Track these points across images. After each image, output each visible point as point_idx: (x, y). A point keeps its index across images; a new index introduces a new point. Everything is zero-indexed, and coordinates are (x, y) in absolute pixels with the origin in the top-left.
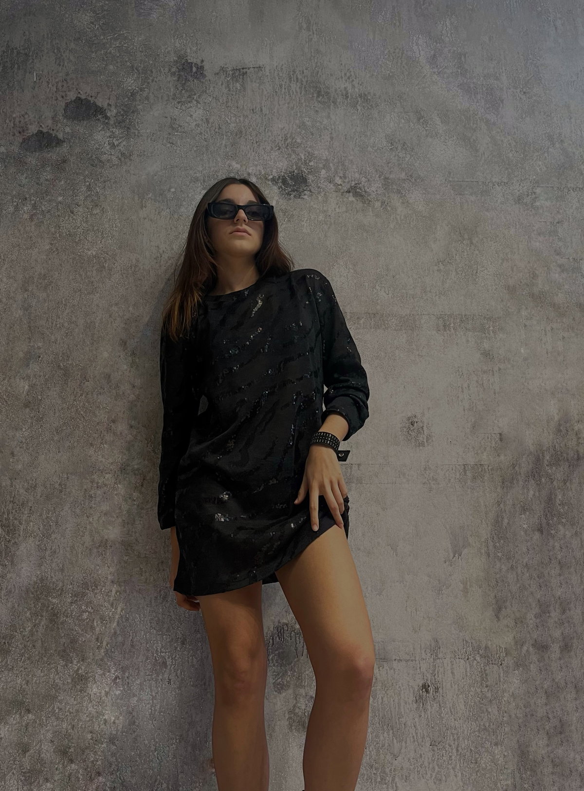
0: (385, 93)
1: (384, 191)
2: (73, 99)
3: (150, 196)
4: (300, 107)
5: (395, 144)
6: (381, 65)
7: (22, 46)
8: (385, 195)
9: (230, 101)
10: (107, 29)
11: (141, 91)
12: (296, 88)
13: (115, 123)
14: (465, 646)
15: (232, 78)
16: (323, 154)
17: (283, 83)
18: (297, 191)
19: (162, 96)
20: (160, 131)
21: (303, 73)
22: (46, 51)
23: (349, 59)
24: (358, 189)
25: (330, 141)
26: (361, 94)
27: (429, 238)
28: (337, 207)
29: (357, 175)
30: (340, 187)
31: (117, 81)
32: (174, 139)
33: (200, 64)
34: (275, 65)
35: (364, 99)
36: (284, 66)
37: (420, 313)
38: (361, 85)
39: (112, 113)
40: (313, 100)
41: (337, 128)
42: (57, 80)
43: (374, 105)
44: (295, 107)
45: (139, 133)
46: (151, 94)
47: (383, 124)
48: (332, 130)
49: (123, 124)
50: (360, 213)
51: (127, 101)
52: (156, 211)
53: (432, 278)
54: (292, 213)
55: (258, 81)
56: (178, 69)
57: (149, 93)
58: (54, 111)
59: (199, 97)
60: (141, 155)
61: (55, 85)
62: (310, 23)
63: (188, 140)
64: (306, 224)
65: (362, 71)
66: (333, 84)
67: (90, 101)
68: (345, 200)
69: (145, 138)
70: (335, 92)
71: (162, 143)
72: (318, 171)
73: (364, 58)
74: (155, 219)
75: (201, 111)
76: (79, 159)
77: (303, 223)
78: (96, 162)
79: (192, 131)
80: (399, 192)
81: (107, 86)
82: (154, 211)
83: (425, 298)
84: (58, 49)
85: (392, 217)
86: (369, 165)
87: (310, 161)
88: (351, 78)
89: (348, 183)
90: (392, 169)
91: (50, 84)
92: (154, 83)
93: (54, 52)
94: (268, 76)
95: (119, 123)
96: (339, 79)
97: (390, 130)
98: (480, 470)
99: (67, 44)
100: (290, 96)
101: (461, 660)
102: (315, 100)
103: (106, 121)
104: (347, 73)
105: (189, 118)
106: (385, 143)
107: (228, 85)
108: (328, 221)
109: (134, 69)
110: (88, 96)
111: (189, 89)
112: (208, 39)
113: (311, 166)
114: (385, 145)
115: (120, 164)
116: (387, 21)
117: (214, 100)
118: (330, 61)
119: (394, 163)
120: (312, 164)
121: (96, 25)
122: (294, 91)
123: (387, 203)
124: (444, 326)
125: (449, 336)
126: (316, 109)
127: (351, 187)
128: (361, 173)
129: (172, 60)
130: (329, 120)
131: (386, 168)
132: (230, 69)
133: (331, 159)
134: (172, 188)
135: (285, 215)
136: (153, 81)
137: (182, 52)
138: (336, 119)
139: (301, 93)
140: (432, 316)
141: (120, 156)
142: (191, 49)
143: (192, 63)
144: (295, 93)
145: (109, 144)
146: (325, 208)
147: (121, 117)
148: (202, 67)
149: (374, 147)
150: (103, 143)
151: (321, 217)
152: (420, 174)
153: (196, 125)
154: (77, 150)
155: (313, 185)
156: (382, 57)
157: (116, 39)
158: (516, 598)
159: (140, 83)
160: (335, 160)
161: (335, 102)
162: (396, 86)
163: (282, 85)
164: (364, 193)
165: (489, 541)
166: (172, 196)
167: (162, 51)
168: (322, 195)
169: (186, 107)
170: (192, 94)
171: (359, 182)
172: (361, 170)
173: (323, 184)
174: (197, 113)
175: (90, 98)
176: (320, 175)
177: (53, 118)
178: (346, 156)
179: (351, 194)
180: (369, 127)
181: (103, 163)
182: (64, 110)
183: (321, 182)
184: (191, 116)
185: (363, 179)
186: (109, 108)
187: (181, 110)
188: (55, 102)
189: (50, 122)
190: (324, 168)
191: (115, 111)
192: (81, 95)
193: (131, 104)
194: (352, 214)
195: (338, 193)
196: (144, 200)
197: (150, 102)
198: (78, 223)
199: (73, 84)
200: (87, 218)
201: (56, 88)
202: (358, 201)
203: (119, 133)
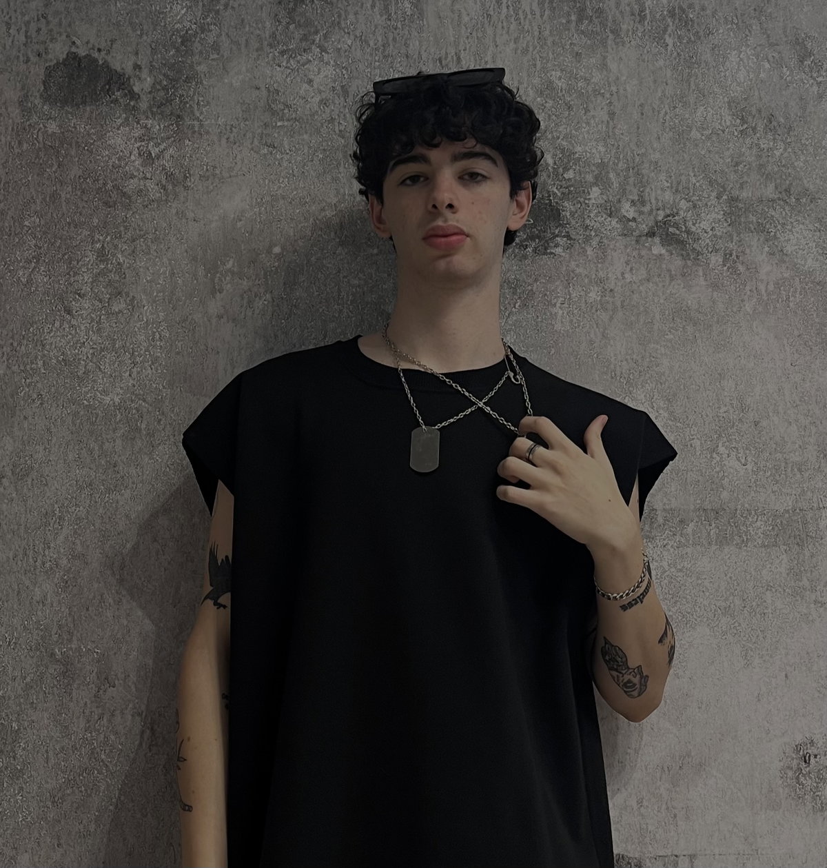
1: (730, 229)
2: (62, 57)
3: (229, 265)
4: (541, 46)
5: (750, 119)
8: (731, 236)
9: (392, 43)
11: (202, 33)
13: (150, 108)
16: (594, 151)
18: (539, 237)
19: (247, 40)
20: (246, 120)
24: (673, 226)
25: (608, 121)
28: (628, 269)
29: (668, 196)
30: (633, 224)
31: (151, 12)
32: (276, 135)
39: (143, 84)
41: (621, 91)
42: (27, 18)
43: (701, 33)
44: (531, 48)
45: (201, 126)
46: (223, 38)
47: (723, 74)
49: (168, 110)
50: (679, 281)
51: (174, 55)
52: (243, 299)
54: (530, 288)
57: (219, 35)
58: (23, 88)
59: (326, 36)
60: (208, 176)
61: (24, 29)
63: (306, 137)
64: (561, 312)
67: (97, 60)
68: (643, 253)
69: (215, 138)
70: (617, 8)
71: (250, 147)
72: (584, 191)
74: (242, 316)
75: (331, 68)
76: (79, 193)
77: (554, 310)
78: (114, 195)
79: (312, 115)
80: (760, 229)
81: (131, 23)
85: (748, 288)
86: (694, 171)
87: (566, 169)
89: (650, 215)
90: (745, 178)
91: (13, 27)
92: (230, 11)
95: (159, 107)
97: (738, 88)
100: (520, 24)
102: (573, 30)
103: (132, 103)
105: (305, 86)
106: (728, 119)
110: (93, 49)
111: (302, 21)
113: (569, 180)
114: (728, 123)
115: (164, 198)
117: (359, 43)
119: (749, 163)
120: (570, 175)
122: (528, 12)
123: (737, 257)
126: (577, 49)
127: (657, 223)
128: (677, 191)
130: (605, 73)
131: (733, 177)
133: (611, 163)
134: (276, 245)
135: (514, 293)
136: (227, 6)
138: (619, 71)
141: (164, 182)
145: (139, 154)
146: (601, 274)
147: (162, 93)
149: (704, 129)
150: (127, 153)
151: (592, 295)
152: (807, 185)
153: (321, 101)
154: (75, 171)
155: (573, 222)
159: (200, 13)
160: (621, 164)
164: (685, 235)
166: (276, 264)
168: (594, 243)
169: (298, 62)
170: (309, 32)
171: (675, 210)
172: (679, 183)
173: (596, 220)
174: (322, 75)
175: (96, 55)
176: (590, 199)
177: (21, 103)
178: (643, 155)
179: (657, 240)
180: (692, 83)
181: (129, 197)
182: (44, 83)
183: (592, 215)
184: (310, 82)
185: (683, 204)
186: (138, 73)
187: (290, 71)
188: (25, 66)
189: (15, 112)
190: (596, 184)
191: (149, 79)
192: (78, 47)
193: (183, 63)
194: (660, 285)
195: (628, 239)
196: (218, 275)
197: (223, 56)
198: (82, 334)
199: (60, 24)
200: (99, 323)
201: (26, 37)
202: (672, 254)
203: (160, 130)
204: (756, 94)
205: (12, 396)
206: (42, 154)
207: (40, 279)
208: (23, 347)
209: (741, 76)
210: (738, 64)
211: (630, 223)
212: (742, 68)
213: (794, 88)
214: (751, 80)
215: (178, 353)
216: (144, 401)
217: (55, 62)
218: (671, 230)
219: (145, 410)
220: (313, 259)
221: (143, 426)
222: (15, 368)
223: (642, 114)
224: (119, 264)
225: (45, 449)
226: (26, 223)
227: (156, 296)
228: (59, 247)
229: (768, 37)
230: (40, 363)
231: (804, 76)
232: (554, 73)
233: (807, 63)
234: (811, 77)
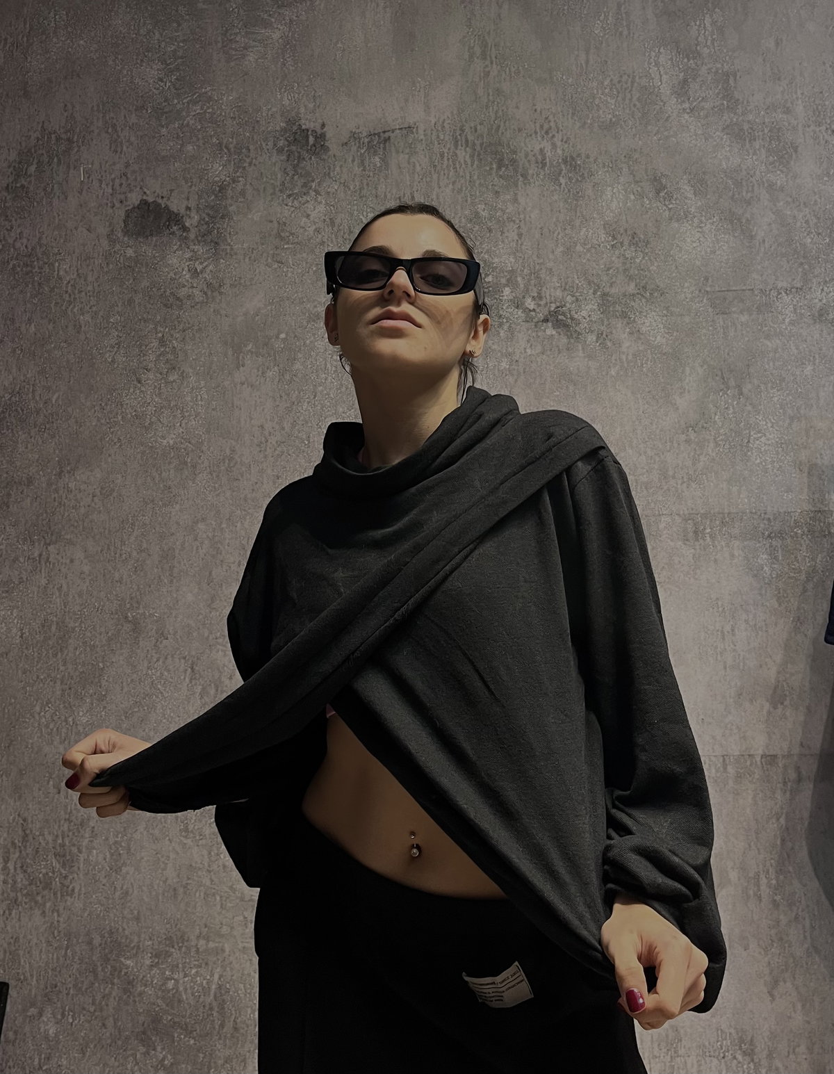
0: (603, 152)
1: (601, 316)
2: (137, 203)
3: (249, 347)
4: (472, 188)
5: (619, 236)
6: (598, 106)
7: (64, 127)
8: (602, 321)
9: (366, 187)
10: (183, 88)
11: (234, 183)
12: (465, 157)
13: (196, 237)
14: (720, 1039)
15: (369, 148)
16: (507, 262)
17: (446, 151)
19: (264, 188)
20: (263, 244)
21: (476, 131)
22: (96, 131)
23: (548, 100)
24: (561, 315)
25: (517, 241)
26: (567, 157)
27: (672, 389)
28: (529, 345)
29: (559, 293)
30: (533, 313)
31: (198, 169)
32: (283, 254)
33: (319, 132)
34: (433, 122)
35: (571, 165)
36: (447, 122)
37: (657, 512)
38: (566, 142)
39: (192, 221)
40: (491, 174)
41: (528, 218)
42: (113, 176)
43: (586, 175)
44: (464, 189)
45: (232, 249)
46: (248, 187)
47: (600, 204)
48: (520, 221)
49: (209, 238)
50: (564, 354)
51: (213, 200)
52: (258, 371)
53: (677, 454)
55: (407, 151)
56: (288, 141)
57: (245, 185)
58: (110, 225)
59: (319, 184)
60: (236, 285)
61: (111, 184)
62: (486, 46)
63: (304, 255)
65: (568, 119)
66: (523, 144)
67: (160, 205)
68: (540, 334)
69: (241, 258)
70: (526, 158)
71: (265, 263)
72: (499, 291)
73: (572, 97)
74: (258, 383)
75: (322, 206)
76: (147, 298)
78: (171, 300)
80: (624, 315)
81: (184, 178)
82: (256, 371)
83: (665, 488)
84: (114, 126)
85: (613, 358)
86: (577, 275)
87: (487, 275)
88: (550, 131)
89: (545, 307)
90: (614, 280)
91: (104, 182)
92: (253, 167)
93: (107, 132)
94: (422, 140)
95: (203, 236)
96: (531, 135)
97: (611, 214)
98: (748, 763)
99: (125, 117)
100: (456, 171)
101: (712, 1058)
102: (494, 174)
104: (545, 124)
105: (304, 219)
106: (603, 237)
107: (362, 162)
108: (514, 369)
109: (223, 148)
110: (158, 196)
111: (303, 173)
112: (332, 87)
113: (489, 282)
114: (603, 239)
115: (205, 301)
116: (609, 28)
117: (343, 188)
118: (517, 107)
119: (617, 268)
120: (490, 279)
121: (166, 82)
122: (462, 161)
123: (607, 336)
124: (696, 532)
125: (702, 548)
126: (496, 188)
127: (550, 312)
128: (565, 289)
129: (278, 128)
130: (516, 205)
131: (605, 278)
132: (365, 134)
133: (519, 270)
134: (282, 333)
136: (250, 164)
137: (293, 114)
138: (526, 203)
139: (472, 165)
140: (677, 517)
141: (205, 289)
142: (305, 106)
143: (308, 130)
144: (463, 166)
145: (189, 270)
146: (510, 349)
147: (205, 227)
148: (323, 136)
149: (585, 244)
150: (180, 269)
152: (658, 283)
153: (316, 229)
154: (145, 283)
156: (600, 92)
157: (196, 103)
158: (802, 966)
159: (232, 168)
160: (525, 271)
161: (524, 176)
162: (622, 138)
163: (444, 154)
164: (569, 321)
165: (761, 877)
166: (282, 346)
167: (263, 114)
168: (506, 327)
169: (300, 202)
170: (308, 180)
171: (563, 303)
172: (566, 284)
173: (507, 310)
174: (316, 211)
175: (160, 201)
176: (503, 296)
177: (108, 235)
178: (541, 263)
179: (550, 324)
180: (578, 211)
181: (181, 301)
182: (124, 222)
183: (504, 308)
184: (308, 216)
185: (569, 299)
186: (188, 213)
187: (294, 209)
188: (111, 211)
189: (105, 243)
190: (507, 285)
191: (196, 217)
192: (147, 196)
193: (219, 204)
194: (552, 356)
195: (529, 324)
196: (242, 354)
197: (247, 199)
198: (148, 397)
199: (136, 180)
200: (160, 389)
201: (113, 189)
202: (560, 334)
203: (203, 253)
204: (624, 217)
205: (101, 440)
206: (122, 272)
207: (120, 359)
208: (109, 407)
209: (614, 205)
210: (612, 196)
211: (531, 313)
212: (614, 200)
213: (652, 213)
214: (621, 208)
215: (213, 409)
216: (189, 442)
217: (132, 206)
218: (560, 317)
219: (190, 449)
220: (308, 342)
221: (189, 460)
222: (103, 421)
223: (542, 234)
224: (174, 347)
225: (123, 476)
226: (112, 320)
227: (199, 370)
228: (133, 337)
229: (634, 176)
230: (120, 418)
231: (659, 204)
232: (480, 206)
233: (662, 194)
234: (665, 205)
